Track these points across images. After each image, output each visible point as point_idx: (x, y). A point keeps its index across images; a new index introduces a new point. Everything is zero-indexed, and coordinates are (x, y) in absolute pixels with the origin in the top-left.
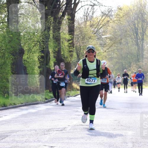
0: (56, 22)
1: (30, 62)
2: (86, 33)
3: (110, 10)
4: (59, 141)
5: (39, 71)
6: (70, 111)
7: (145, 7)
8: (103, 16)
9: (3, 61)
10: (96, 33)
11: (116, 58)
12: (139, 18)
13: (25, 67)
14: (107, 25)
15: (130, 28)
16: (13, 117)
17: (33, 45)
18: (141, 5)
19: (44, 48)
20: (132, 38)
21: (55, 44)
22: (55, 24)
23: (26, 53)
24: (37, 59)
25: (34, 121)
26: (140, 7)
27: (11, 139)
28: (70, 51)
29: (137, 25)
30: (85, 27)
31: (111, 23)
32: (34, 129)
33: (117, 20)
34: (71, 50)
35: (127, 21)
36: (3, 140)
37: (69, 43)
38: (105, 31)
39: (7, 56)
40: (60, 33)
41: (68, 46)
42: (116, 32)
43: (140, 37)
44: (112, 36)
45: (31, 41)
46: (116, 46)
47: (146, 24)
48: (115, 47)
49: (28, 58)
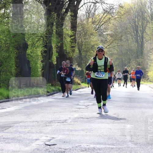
0: (59, 18)
1: (33, 56)
2: (88, 29)
3: (111, 7)
4: (60, 132)
5: (42, 65)
6: (71, 104)
7: (145, 6)
8: (104, 13)
9: (8, 54)
10: (97, 30)
11: (117, 55)
12: (139, 16)
13: (28, 60)
14: (108, 22)
15: (131, 26)
16: (16, 109)
17: (36, 39)
18: (141, 3)
19: (47, 43)
20: (132, 36)
21: (58, 39)
22: (58, 20)
23: (30, 47)
24: (41, 53)
25: (36, 113)
26: (140, 5)
27: (14, 129)
28: (72, 47)
29: (137, 23)
30: (87, 24)
31: (112, 20)
32: (36, 120)
33: (118, 18)
34: (73, 45)
35: (128, 19)
36: (7, 131)
37: (72, 39)
38: (106, 28)
39: (11, 49)
40: (63, 29)
41: (71, 41)
42: (117, 29)
43: (140, 34)
44: (113, 33)
45: (35, 36)
46: (117, 42)
47: (146, 22)
48: (115, 43)
49: (31, 52)
